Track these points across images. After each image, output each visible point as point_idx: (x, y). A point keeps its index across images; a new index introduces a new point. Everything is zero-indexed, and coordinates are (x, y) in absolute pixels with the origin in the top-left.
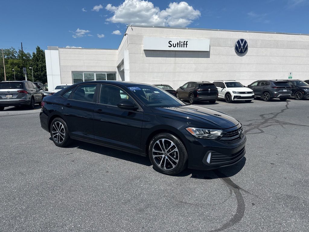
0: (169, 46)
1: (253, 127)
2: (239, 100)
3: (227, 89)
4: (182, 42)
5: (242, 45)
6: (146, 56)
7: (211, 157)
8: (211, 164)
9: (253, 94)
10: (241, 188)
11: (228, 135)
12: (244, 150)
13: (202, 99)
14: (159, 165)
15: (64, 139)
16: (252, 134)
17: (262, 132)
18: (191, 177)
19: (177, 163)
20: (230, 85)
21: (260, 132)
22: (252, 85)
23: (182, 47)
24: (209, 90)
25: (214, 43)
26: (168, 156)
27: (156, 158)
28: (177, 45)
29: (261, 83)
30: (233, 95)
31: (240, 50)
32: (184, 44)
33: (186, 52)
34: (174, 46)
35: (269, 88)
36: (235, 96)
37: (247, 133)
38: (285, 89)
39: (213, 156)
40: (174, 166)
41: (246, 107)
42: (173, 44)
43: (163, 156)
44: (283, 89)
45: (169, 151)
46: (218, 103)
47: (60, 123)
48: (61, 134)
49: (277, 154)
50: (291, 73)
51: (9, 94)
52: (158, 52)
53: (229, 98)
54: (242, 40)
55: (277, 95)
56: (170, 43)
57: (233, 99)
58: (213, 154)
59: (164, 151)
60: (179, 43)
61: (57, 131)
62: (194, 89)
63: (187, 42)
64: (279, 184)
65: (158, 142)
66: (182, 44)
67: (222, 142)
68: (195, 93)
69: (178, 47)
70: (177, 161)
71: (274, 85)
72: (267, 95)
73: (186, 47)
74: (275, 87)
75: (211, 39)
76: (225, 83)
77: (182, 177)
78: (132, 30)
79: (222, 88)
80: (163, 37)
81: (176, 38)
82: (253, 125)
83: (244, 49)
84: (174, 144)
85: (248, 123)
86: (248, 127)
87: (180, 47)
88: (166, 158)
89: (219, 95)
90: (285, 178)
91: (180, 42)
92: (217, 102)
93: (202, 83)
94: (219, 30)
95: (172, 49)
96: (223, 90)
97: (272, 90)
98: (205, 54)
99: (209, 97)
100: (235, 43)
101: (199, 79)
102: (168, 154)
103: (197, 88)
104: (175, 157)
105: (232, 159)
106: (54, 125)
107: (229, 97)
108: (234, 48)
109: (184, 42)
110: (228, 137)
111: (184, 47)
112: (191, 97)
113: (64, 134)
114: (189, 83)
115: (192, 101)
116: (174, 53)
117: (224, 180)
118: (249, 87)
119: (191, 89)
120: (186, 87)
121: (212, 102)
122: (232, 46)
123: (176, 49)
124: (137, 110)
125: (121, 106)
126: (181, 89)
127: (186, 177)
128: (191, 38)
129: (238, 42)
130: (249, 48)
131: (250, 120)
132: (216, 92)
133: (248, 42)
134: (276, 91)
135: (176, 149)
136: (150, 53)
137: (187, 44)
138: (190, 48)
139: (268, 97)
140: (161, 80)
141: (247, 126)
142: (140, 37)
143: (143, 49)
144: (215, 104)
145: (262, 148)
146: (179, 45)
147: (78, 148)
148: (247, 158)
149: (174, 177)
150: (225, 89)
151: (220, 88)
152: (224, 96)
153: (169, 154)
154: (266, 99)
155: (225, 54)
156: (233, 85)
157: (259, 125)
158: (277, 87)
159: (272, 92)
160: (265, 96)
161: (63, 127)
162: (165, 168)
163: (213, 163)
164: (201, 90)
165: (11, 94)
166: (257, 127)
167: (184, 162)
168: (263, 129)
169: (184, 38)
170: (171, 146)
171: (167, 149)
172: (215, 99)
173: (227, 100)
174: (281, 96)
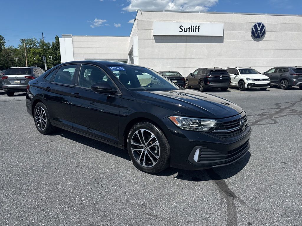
0: (180, 31)
1: (266, 116)
2: (254, 88)
3: (241, 76)
4: (194, 27)
5: (259, 29)
6: (156, 42)
7: (200, 154)
8: (199, 163)
9: (269, 82)
10: (236, 197)
11: (224, 126)
12: (247, 145)
13: (213, 86)
14: (138, 161)
15: (45, 125)
16: (263, 124)
17: (276, 122)
18: (175, 178)
19: (158, 159)
20: (244, 71)
21: (273, 122)
22: (269, 72)
23: (194, 32)
24: (221, 76)
25: (229, 27)
26: (148, 150)
27: (134, 151)
28: (188, 30)
29: (279, 70)
30: (247, 82)
31: (256, 35)
32: (196, 29)
33: (198, 37)
34: (186, 30)
35: (288, 74)
36: (248, 83)
37: (257, 123)
39: (202, 153)
40: (154, 163)
41: (260, 95)
42: (184, 29)
43: (143, 150)
45: (149, 144)
46: (230, 91)
47: (42, 108)
48: (43, 120)
49: (292, 150)
51: (17, 80)
52: (169, 38)
53: (243, 86)
54: (259, 24)
55: (296, 82)
56: (181, 27)
57: (247, 87)
58: (202, 150)
59: (143, 144)
60: (190, 28)
61: (40, 117)
62: (205, 75)
63: (199, 26)
64: (290, 193)
65: (137, 133)
66: (194, 29)
67: (215, 136)
68: (205, 80)
69: (189, 31)
70: (158, 157)
71: (294, 72)
72: (285, 82)
73: (198, 32)
74: (295, 74)
75: (225, 23)
76: (239, 69)
77: (164, 177)
78: (142, 15)
79: (235, 75)
80: (173, 21)
81: (188, 22)
82: (266, 114)
83: (262, 34)
84: (154, 136)
85: (260, 112)
86: (260, 117)
87: (191, 32)
88: (146, 152)
89: (231, 82)
90: (299, 184)
91: (192, 26)
92: (229, 89)
93: (214, 69)
94: (234, 13)
95: (184, 33)
96: (237, 77)
97: (291, 77)
98: (218, 39)
99: (221, 84)
100: (251, 26)
101: (211, 65)
102: (148, 148)
103: (208, 74)
104: (156, 152)
105: (228, 157)
106: (36, 111)
107: (242, 84)
108: (250, 32)
109: (196, 26)
110: (224, 129)
111: (196, 32)
112: (201, 84)
113: (46, 121)
114: (199, 69)
115: (202, 89)
116: (185, 38)
117: (217, 183)
118: (265, 74)
119: (202, 76)
120: (196, 73)
121: (224, 89)
122: (248, 30)
123: (188, 34)
124: (116, 94)
125: (98, 88)
126: (192, 76)
127: (169, 176)
128: (204, 22)
129: (255, 26)
130: (266, 32)
131: (263, 109)
132: (228, 79)
133: (265, 25)
134: (295, 79)
135: (157, 143)
136: (159, 38)
137: (199, 29)
138: (201, 33)
139: (285, 85)
140: (170, 67)
141: (259, 115)
142: (150, 22)
143: (153, 34)
144: (227, 92)
145: (272, 141)
146: (190, 30)
147: (61, 136)
148: (252, 154)
149: (155, 176)
150: (238, 76)
151: (233, 75)
152: (238, 83)
153: (150, 148)
154: (284, 87)
155: (240, 39)
156: (247, 72)
157: (272, 115)
158: (297, 74)
159: (291, 79)
160: (283, 83)
161: (44, 112)
162: (144, 165)
163: (201, 162)
164: (212, 76)
165: (19, 80)
166: (270, 117)
167: (166, 159)
168: (277, 120)
169: (196, 22)
170: (151, 139)
171: (146, 142)
172: (227, 86)
173: (240, 87)
174: (300, 84)
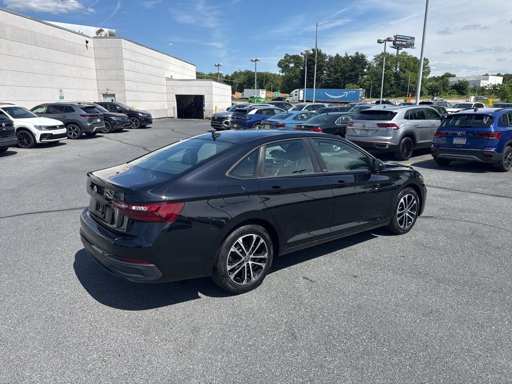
3: (17, 122)
9: (65, 130)
24: (4, 125)
30: (38, 134)
35: (70, 116)
36: (42, 135)
38: (98, 118)
44: (96, 119)
50: (61, 90)
53: (28, 140)
55: (92, 127)
57: (40, 140)
71: (84, 112)
72: (74, 128)
74: (87, 116)
97: (83, 120)
107: (27, 137)
134: (89, 122)
139: (76, 132)
154: (74, 135)
158: (90, 116)
159: (85, 122)
160: (70, 130)
173: (22, 142)
174: (97, 129)
